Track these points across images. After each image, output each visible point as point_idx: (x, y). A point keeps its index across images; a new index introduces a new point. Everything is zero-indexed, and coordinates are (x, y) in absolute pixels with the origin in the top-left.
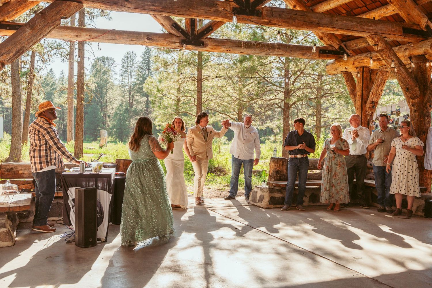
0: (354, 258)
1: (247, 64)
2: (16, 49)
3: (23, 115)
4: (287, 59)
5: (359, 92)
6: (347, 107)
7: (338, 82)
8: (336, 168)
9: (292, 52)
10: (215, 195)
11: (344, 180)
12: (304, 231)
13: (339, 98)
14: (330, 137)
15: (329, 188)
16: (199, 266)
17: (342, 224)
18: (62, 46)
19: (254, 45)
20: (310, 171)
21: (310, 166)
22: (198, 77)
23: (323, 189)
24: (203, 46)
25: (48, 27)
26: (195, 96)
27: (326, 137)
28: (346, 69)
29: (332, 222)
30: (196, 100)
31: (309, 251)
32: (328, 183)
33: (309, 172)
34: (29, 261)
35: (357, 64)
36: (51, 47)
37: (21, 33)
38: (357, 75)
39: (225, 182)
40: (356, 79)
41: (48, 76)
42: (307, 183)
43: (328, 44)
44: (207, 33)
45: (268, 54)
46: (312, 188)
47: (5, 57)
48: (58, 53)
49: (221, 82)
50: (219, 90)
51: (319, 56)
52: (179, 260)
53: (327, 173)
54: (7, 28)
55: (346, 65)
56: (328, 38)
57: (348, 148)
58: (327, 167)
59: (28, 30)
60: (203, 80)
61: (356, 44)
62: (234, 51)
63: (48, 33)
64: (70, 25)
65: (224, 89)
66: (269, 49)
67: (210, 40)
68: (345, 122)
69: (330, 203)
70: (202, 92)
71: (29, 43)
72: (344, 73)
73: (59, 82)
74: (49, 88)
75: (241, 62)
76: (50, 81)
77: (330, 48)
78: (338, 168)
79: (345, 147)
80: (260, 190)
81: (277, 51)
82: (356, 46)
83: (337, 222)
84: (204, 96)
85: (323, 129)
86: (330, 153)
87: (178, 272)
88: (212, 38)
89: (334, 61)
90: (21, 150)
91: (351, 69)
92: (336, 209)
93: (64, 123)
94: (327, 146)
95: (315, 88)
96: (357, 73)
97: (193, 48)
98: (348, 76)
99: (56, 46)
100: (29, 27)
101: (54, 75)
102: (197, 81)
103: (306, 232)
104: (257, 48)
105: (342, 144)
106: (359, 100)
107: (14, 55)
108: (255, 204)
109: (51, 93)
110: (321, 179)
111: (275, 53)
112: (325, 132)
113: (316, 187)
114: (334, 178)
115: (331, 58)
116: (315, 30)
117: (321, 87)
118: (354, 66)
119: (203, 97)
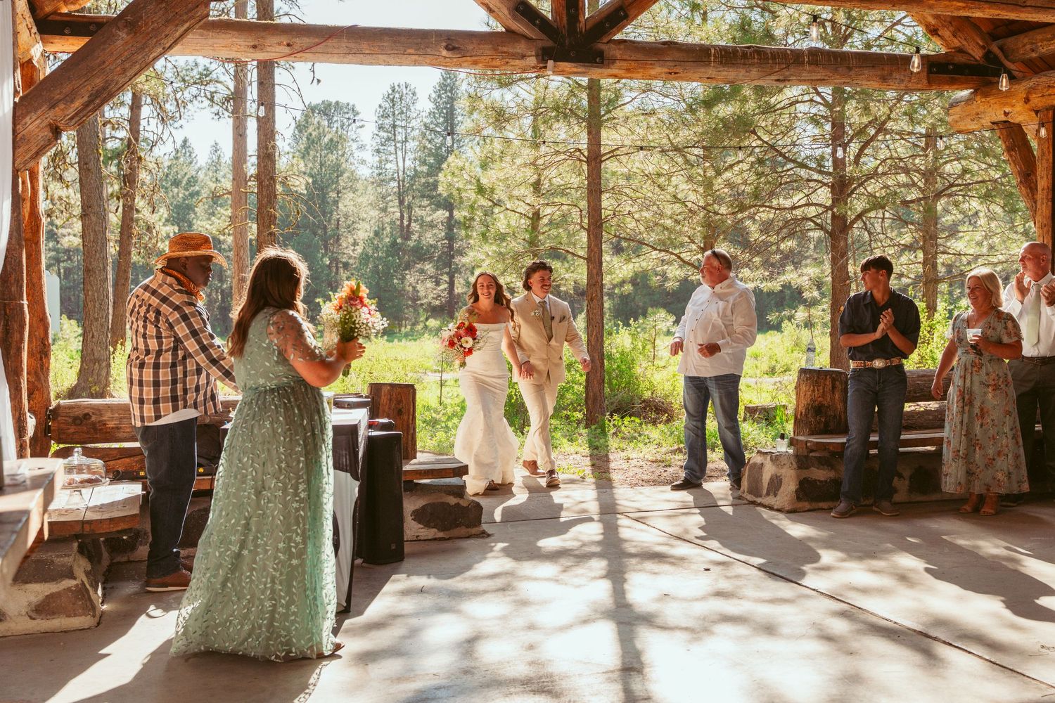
0: (1043, 647)
1: (725, 110)
2: (90, 89)
3: (113, 269)
4: (838, 92)
5: (1045, 178)
6: (1012, 221)
7: (984, 152)
8: (985, 393)
9: (852, 73)
10: (645, 477)
11: (1007, 429)
12: (897, 575)
13: (987, 197)
14: (966, 307)
15: (965, 451)
16: (607, 676)
17: (1003, 552)
18: (214, 76)
19: (744, 56)
20: (911, 404)
21: (910, 392)
22: (589, 152)
23: (947, 454)
24: (602, 63)
25: (177, 26)
26: (584, 204)
27: (952, 307)
28: (1006, 114)
29: (978, 547)
30: (584, 213)
31: (915, 631)
32: (963, 437)
33: (909, 407)
34: (138, 667)
35: (1036, 100)
36: (184, 80)
37: (104, 43)
38: (1038, 131)
39: (671, 440)
40: (1034, 144)
41: (177, 158)
42: (902, 437)
43: (953, 45)
44: (612, 28)
45: (784, 81)
46: (918, 452)
47: (62, 110)
48: (202, 94)
49: (653, 163)
50: (648, 185)
51: (929, 82)
52: (550, 661)
53: (961, 410)
54: (66, 31)
55: (1005, 105)
56: (951, 29)
57: (1016, 339)
58: (960, 391)
59: (123, 34)
60: (603, 159)
61: (1032, 43)
62: (690, 75)
63: (176, 42)
64: (233, 16)
65: (662, 180)
66: (788, 67)
67: (622, 47)
68: (1005, 265)
69: (971, 494)
70: (601, 192)
71: (124, 71)
72: (1001, 127)
73: (206, 175)
74: (180, 193)
75: (708, 104)
76: (183, 173)
77: (960, 59)
78: (990, 396)
79: (1009, 334)
80: (771, 460)
81: (809, 72)
82: (1033, 50)
83: (991, 546)
84: (607, 202)
85: (943, 287)
86: (967, 352)
87: (549, 692)
88: (625, 41)
89: (971, 93)
90: (109, 366)
91: (1020, 114)
92: (986, 509)
93: (225, 286)
94: (958, 332)
95: (918, 171)
96: (1037, 127)
97: (575, 70)
98: (1013, 134)
99: (198, 77)
100: (126, 26)
101: (193, 155)
102: (588, 162)
103: (904, 578)
104: (753, 64)
105: (999, 327)
106: (1045, 201)
107: (86, 105)
108: (759, 500)
109: (187, 205)
110: (943, 427)
111: (805, 75)
112: (950, 293)
113: (929, 448)
114: (977, 423)
115: (962, 85)
116: (916, 9)
117: (936, 169)
118: (1027, 106)
119: (605, 204)
